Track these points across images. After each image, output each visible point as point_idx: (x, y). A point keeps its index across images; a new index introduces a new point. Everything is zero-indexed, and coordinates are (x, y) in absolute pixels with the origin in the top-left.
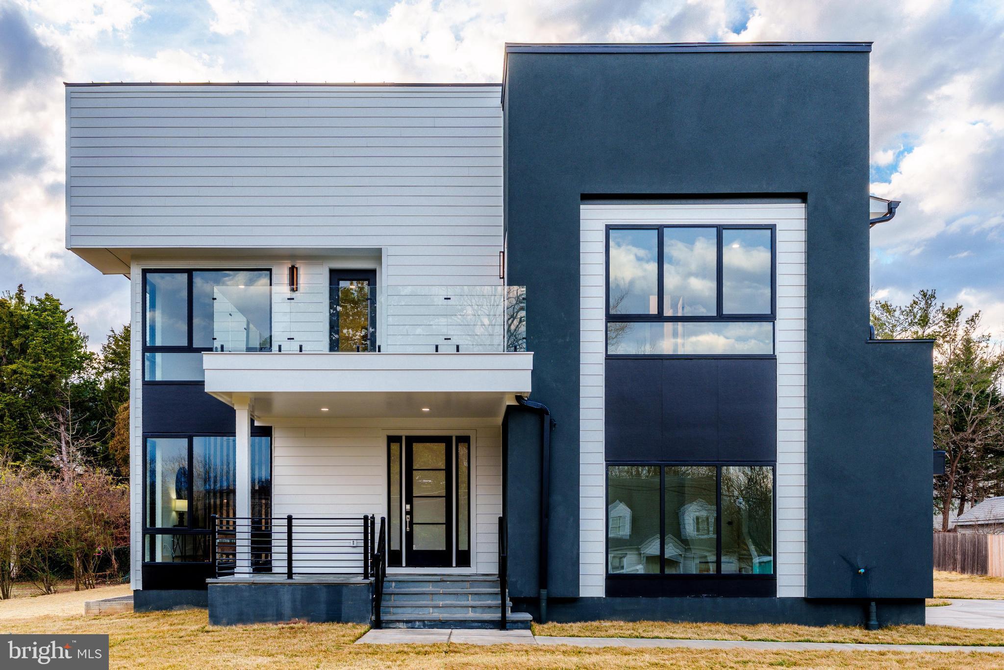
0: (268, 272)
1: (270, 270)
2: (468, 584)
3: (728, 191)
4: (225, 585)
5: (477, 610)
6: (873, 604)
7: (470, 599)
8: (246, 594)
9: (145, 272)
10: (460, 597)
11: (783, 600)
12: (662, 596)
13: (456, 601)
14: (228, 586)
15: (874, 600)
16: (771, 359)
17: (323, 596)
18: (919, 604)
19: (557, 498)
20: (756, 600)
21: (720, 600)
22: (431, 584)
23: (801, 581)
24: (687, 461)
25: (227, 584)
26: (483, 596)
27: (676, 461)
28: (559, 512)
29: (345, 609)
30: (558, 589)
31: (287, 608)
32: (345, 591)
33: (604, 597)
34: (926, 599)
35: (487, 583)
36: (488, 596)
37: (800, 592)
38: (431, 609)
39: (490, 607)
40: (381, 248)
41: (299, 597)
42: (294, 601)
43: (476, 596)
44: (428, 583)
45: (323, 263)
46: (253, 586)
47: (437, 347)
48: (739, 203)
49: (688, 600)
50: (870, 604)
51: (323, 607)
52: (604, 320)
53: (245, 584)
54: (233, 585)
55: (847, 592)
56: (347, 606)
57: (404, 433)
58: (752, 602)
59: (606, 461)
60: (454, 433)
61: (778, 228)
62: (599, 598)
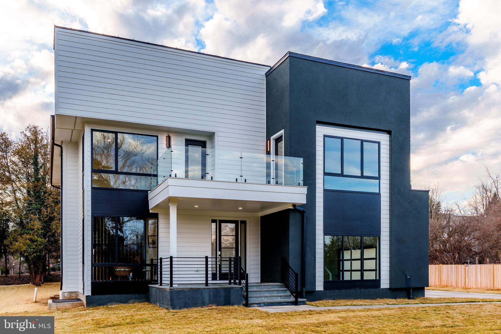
0: (156, 138)
1: (157, 137)
2: (270, 287)
3: (367, 127)
4: (178, 290)
5: (282, 297)
6: (411, 290)
7: (275, 293)
8: (188, 294)
9: (92, 130)
10: (271, 292)
11: (383, 289)
12: (343, 289)
13: (270, 294)
14: (180, 290)
15: (412, 288)
16: (379, 194)
17: (223, 293)
18: (423, 289)
19: (308, 249)
20: (374, 289)
21: (362, 290)
22: (255, 287)
23: (388, 282)
24: (352, 234)
25: (179, 290)
26: (280, 292)
27: (348, 234)
28: (309, 255)
29: (232, 299)
30: (308, 288)
31: (207, 300)
32: (232, 291)
33: (323, 290)
34: (425, 287)
35: (278, 286)
36: (282, 291)
37: (387, 286)
38: (264, 298)
39: (287, 296)
40: (215, 132)
41: (212, 294)
42: (210, 296)
43: (277, 291)
44: (254, 287)
45: (182, 135)
46: (191, 290)
47: (237, 179)
48: (368, 132)
49: (352, 291)
50: (410, 290)
51: (222, 299)
52: (323, 174)
53: (187, 289)
54: (182, 290)
55: (403, 286)
56: (233, 298)
57: (218, 219)
58: (372, 290)
59: (324, 233)
60: (239, 219)
61: (381, 143)
62: (321, 291)
